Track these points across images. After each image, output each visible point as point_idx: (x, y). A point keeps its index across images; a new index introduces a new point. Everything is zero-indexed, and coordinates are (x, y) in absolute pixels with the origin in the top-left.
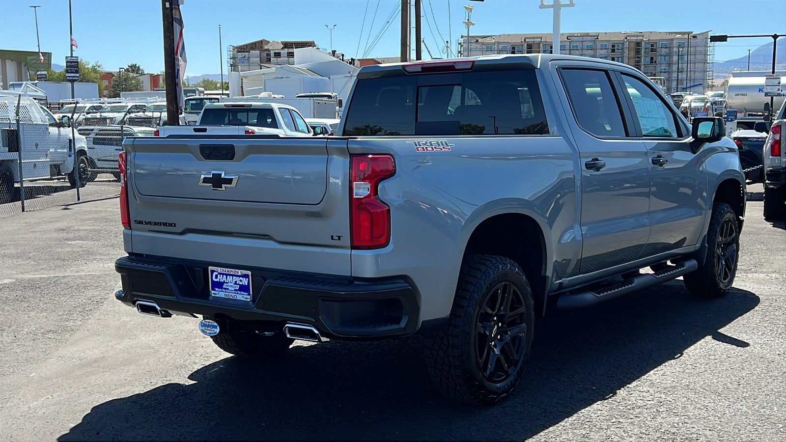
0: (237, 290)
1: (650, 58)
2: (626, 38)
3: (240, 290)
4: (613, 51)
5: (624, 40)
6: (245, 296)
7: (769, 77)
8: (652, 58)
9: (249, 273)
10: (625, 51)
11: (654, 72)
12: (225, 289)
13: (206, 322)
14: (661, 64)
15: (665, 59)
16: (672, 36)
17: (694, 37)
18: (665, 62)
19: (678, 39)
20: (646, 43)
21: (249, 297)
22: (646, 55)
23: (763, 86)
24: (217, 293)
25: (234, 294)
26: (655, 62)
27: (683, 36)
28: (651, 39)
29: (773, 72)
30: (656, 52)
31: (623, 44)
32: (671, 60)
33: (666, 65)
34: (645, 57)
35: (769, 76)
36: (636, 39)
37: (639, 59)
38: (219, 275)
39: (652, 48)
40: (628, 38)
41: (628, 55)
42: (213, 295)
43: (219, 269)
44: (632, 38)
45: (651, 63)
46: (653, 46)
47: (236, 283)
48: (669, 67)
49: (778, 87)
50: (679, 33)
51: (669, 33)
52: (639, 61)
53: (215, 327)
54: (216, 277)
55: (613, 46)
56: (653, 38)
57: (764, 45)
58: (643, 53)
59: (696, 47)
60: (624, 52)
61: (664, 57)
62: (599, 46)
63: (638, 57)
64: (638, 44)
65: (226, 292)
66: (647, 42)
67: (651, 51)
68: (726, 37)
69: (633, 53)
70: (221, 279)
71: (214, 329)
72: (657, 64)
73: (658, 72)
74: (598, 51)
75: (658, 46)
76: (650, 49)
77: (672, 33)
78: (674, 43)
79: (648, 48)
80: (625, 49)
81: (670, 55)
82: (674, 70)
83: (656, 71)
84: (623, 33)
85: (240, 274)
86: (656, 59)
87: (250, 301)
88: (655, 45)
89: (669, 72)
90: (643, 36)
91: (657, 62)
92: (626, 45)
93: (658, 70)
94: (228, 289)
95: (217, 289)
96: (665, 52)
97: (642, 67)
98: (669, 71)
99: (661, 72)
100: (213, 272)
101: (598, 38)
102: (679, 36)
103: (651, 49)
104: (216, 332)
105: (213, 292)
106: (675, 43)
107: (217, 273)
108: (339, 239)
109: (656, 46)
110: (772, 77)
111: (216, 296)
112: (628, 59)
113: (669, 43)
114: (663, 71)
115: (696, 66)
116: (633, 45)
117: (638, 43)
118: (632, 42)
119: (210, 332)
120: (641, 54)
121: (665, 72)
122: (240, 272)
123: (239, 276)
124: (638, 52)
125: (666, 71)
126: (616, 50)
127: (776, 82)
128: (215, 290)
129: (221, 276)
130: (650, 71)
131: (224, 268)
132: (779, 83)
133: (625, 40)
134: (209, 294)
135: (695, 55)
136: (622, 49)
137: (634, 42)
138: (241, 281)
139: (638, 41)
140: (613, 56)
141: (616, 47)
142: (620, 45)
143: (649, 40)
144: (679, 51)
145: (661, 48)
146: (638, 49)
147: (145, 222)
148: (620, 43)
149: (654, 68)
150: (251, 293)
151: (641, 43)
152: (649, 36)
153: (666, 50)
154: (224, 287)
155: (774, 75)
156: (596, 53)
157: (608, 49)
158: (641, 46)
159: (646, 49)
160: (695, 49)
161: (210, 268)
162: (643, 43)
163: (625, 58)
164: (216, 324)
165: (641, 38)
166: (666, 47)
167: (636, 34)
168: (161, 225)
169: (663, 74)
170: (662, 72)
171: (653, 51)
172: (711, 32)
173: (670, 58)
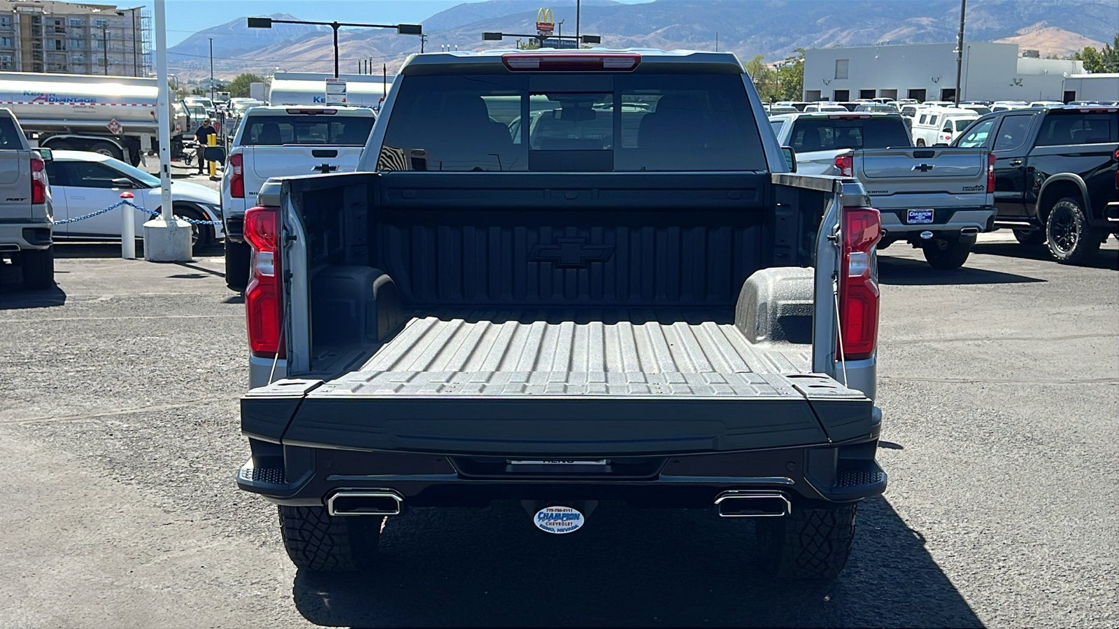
1: (55, 42)
2: (15, 9)
5: (12, 11)
7: (330, 82)
8: (58, 42)
10: (15, 29)
11: (63, 64)
13: (552, 510)
14: (73, 52)
15: (78, 44)
16: (86, 11)
17: (121, 14)
18: (78, 49)
19: (95, 15)
20: (47, 18)
21: (603, 458)
22: (49, 37)
23: (324, 94)
26: (64, 49)
27: (103, 11)
28: (55, 12)
29: (336, 75)
30: (64, 32)
31: (11, 17)
32: (88, 45)
33: (82, 53)
34: (48, 39)
35: (331, 80)
36: (32, 10)
37: (38, 42)
39: (57, 26)
40: (18, 8)
41: (21, 34)
42: (513, 463)
44: (26, 9)
45: (57, 49)
46: (59, 24)
48: (86, 57)
49: (344, 97)
50: (97, 7)
51: (82, 5)
52: (39, 45)
56: (58, 11)
57: (200, 32)
58: (44, 35)
59: (123, 29)
60: (14, 31)
61: (76, 41)
63: (37, 40)
64: (36, 19)
66: (50, 16)
67: (57, 31)
68: (270, 20)
69: (28, 33)
71: (569, 521)
72: (67, 52)
73: (69, 64)
75: (66, 24)
76: (54, 28)
77: (86, 6)
78: (91, 22)
79: (52, 27)
80: (13, 24)
81: (86, 38)
82: (93, 62)
83: (66, 61)
86: (65, 44)
87: (607, 465)
88: (61, 23)
89: (87, 65)
90: (42, 8)
91: (67, 49)
92: (17, 19)
93: (69, 60)
96: (77, 34)
97: (45, 56)
98: (87, 62)
102: (96, 10)
103: (56, 28)
104: (576, 526)
106: (92, 20)
109: (64, 24)
110: (335, 82)
111: (522, 462)
112: (22, 40)
113: (82, 23)
114: (77, 62)
115: (126, 57)
116: (27, 21)
117: (35, 17)
118: (25, 15)
119: (561, 527)
120: (41, 35)
121: (79, 65)
124: (36, 31)
125: (82, 62)
127: (341, 89)
130: (56, 62)
132: (345, 91)
133: (15, 11)
134: (504, 462)
135: (124, 41)
136: (9, 25)
137: (28, 15)
139: (36, 14)
142: (7, 20)
143: (52, 13)
144: (105, 34)
145: (72, 27)
146: (36, 26)
148: (6, 16)
149: (63, 57)
151: (41, 17)
152: (52, 8)
153: (80, 31)
155: (338, 79)
158: (40, 22)
159: (47, 27)
160: (123, 32)
162: (43, 17)
163: (16, 39)
164: (575, 511)
165: (39, 10)
166: (78, 26)
169: (77, 66)
170: (76, 64)
171: (59, 31)
172: (144, 8)
173: (86, 44)
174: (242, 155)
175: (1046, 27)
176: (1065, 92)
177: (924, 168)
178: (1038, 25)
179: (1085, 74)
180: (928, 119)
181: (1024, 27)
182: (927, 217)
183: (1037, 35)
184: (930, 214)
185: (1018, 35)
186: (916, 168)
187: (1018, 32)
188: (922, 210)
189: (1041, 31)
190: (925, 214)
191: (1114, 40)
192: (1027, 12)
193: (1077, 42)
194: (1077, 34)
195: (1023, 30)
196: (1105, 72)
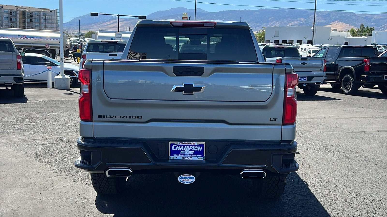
0: (191, 154)
2: (17, 9)
3: (194, 154)
4: (11, 14)
5: (16, 10)
6: (198, 158)
7: (117, 34)
8: (31, 20)
9: (204, 143)
11: (32, 26)
12: (182, 154)
13: (184, 176)
14: (36, 23)
15: (37, 21)
16: (40, 10)
17: (51, 11)
19: (43, 11)
20: (27, 12)
21: (202, 157)
23: (114, 37)
24: (175, 157)
25: (190, 157)
26: (33, 22)
27: (46, 10)
29: (119, 32)
30: (33, 17)
31: (16, 12)
33: (38, 24)
34: (28, 19)
35: (117, 33)
36: (22, 9)
37: (24, 20)
38: (177, 146)
39: (31, 15)
40: (18, 9)
41: (19, 17)
42: (171, 159)
43: (178, 143)
44: (20, 9)
45: (31, 22)
46: (31, 14)
47: (191, 150)
48: (40, 25)
50: (44, 9)
51: (39, 8)
52: (25, 20)
53: (193, 178)
54: (175, 147)
55: (11, 12)
56: (31, 10)
57: (76, 18)
58: (26, 17)
59: (51, 16)
60: (17, 16)
62: (3, 12)
63: (24, 19)
64: (24, 12)
65: (182, 156)
67: (30, 16)
68: (98, 14)
69: (21, 17)
70: (178, 148)
71: (190, 180)
74: (3, 14)
77: (40, 8)
78: (42, 14)
79: (29, 15)
80: (17, 14)
81: (40, 19)
82: (42, 26)
83: (33, 26)
84: (15, 6)
85: (196, 144)
86: (33, 20)
87: (204, 160)
88: (32, 14)
89: (40, 27)
90: (26, 9)
91: (34, 22)
92: (18, 12)
93: (34, 26)
94: (184, 154)
95: (174, 155)
97: (26, 24)
99: (36, 27)
100: (172, 145)
101: (2, 8)
102: (43, 10)
103: (30, 15)
104: (193, 181)
105: (171, 157)
107: (176, 145)
108: (275, 120)
110: (118, 34)
111: (174, 159)
112: (19, 19)
113: (39, 14)
114: (37, 26)
115: (52, 25)
116: (21, 13)
118: (21, 11)
119: (187, 182)
121: (38, 27)
122: (196, 143)
123: (195, 146)
124: (24, 16)
125: (38, 26)
126: (12, 14)
128: (173, 156)
129: (180, 147)
130: (30, 26)
131: (182, 141)
132: (121, 36)
133: (17, 10)
134: (168, 159)
135: (52, 20)
136: (15, 14)
138: (196, 148)
139: (24, 11)
140: (11, 17)
141: (12, 13)
143: (29, 11)
144: (46, 17)
145: (35, 15)
146: (24, 15)
147: (110, 116)
148: (14, 11)
149: (32, 24)
150: (204, 155)
151: (25, 12)
152: (29, 9)
153: (38, 16)
154: (181, 153)
156: (2, 15)
157: (8, 13)
159: (27, 15)
161: (170, 143)
162: (26, 12)
163: (17, 18)
164: (192, 176)
165: (25, 9)
167: (22, 7)
168: (126, 118)
171: (31, 16)
173: (40, 20)
174: (86, 55)
175: (339, 22)
176: (345, 42)
177: (304, 64)
178: (337, 21)
179: (351, 37)
180: (303, 49)
181: (332, 22)
182: (305, 79)
183: (336, 24)
184: (305, 78)
185: (331, 24)
186: (302, 64)
187: (331, 23)
188: (303, 77)
189: (338, 23)
190: (304, 78)
191: (360, 26)
192: (333, 17)
193: (349, 27)
194: (348, 24)
195: (332, 23)
196: (357, 36)
